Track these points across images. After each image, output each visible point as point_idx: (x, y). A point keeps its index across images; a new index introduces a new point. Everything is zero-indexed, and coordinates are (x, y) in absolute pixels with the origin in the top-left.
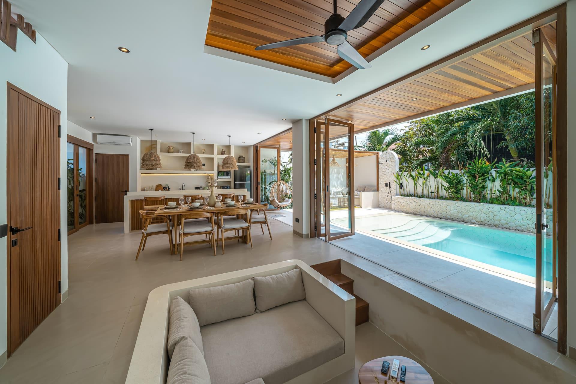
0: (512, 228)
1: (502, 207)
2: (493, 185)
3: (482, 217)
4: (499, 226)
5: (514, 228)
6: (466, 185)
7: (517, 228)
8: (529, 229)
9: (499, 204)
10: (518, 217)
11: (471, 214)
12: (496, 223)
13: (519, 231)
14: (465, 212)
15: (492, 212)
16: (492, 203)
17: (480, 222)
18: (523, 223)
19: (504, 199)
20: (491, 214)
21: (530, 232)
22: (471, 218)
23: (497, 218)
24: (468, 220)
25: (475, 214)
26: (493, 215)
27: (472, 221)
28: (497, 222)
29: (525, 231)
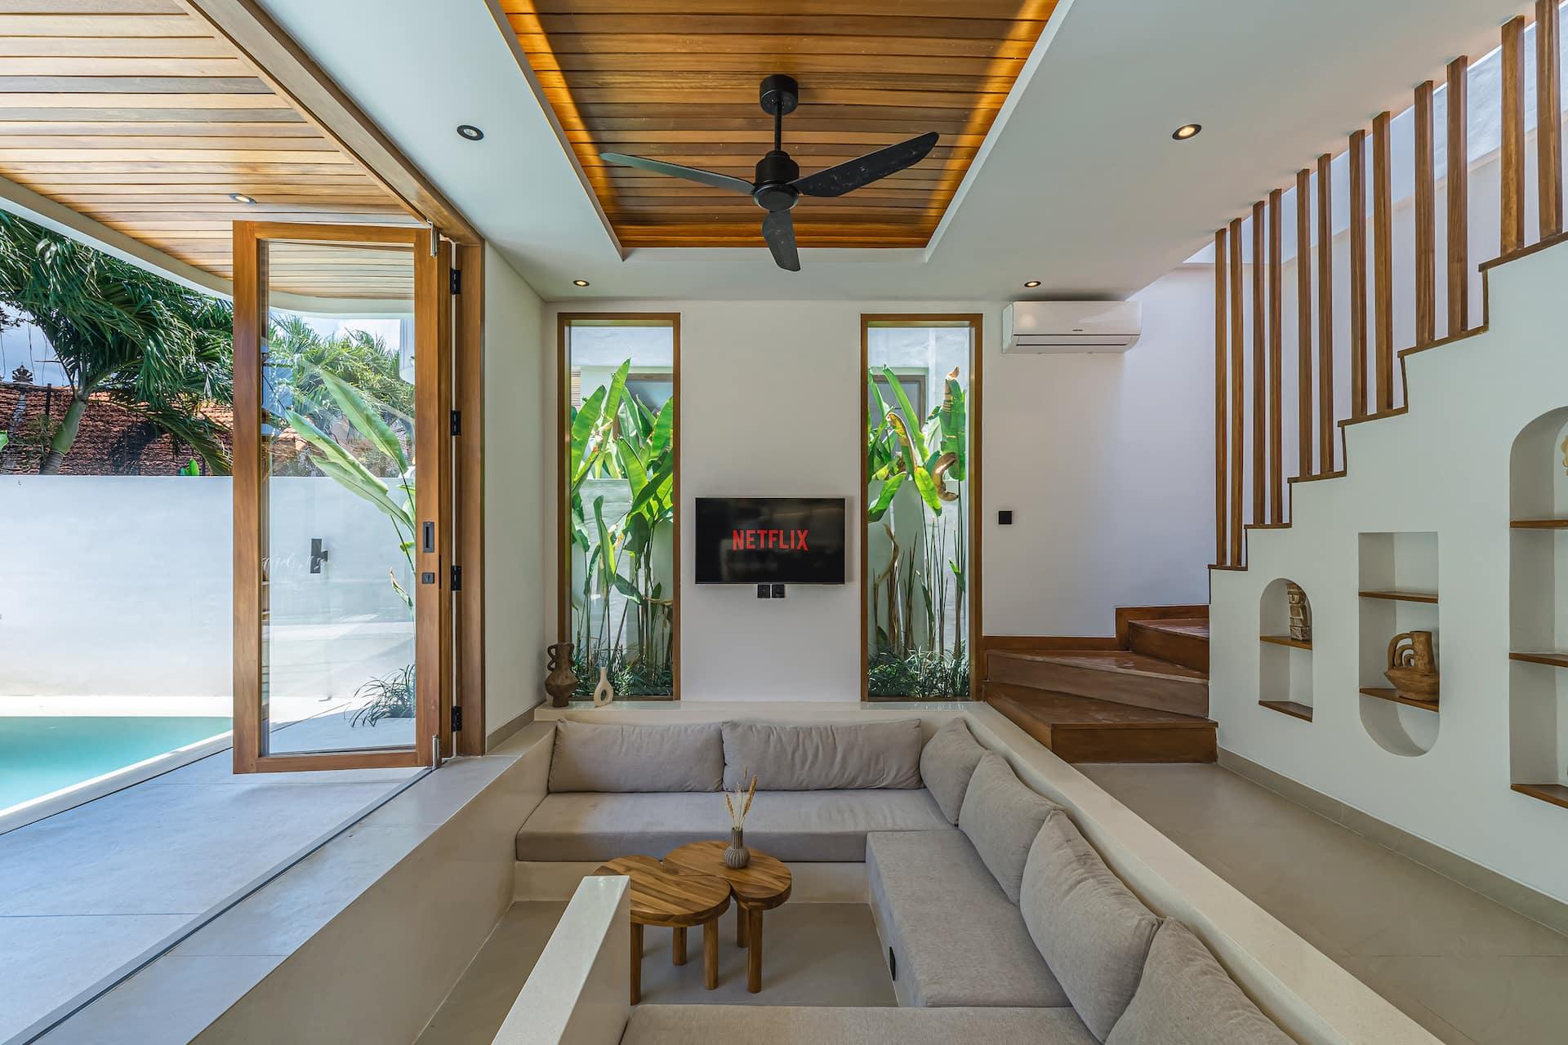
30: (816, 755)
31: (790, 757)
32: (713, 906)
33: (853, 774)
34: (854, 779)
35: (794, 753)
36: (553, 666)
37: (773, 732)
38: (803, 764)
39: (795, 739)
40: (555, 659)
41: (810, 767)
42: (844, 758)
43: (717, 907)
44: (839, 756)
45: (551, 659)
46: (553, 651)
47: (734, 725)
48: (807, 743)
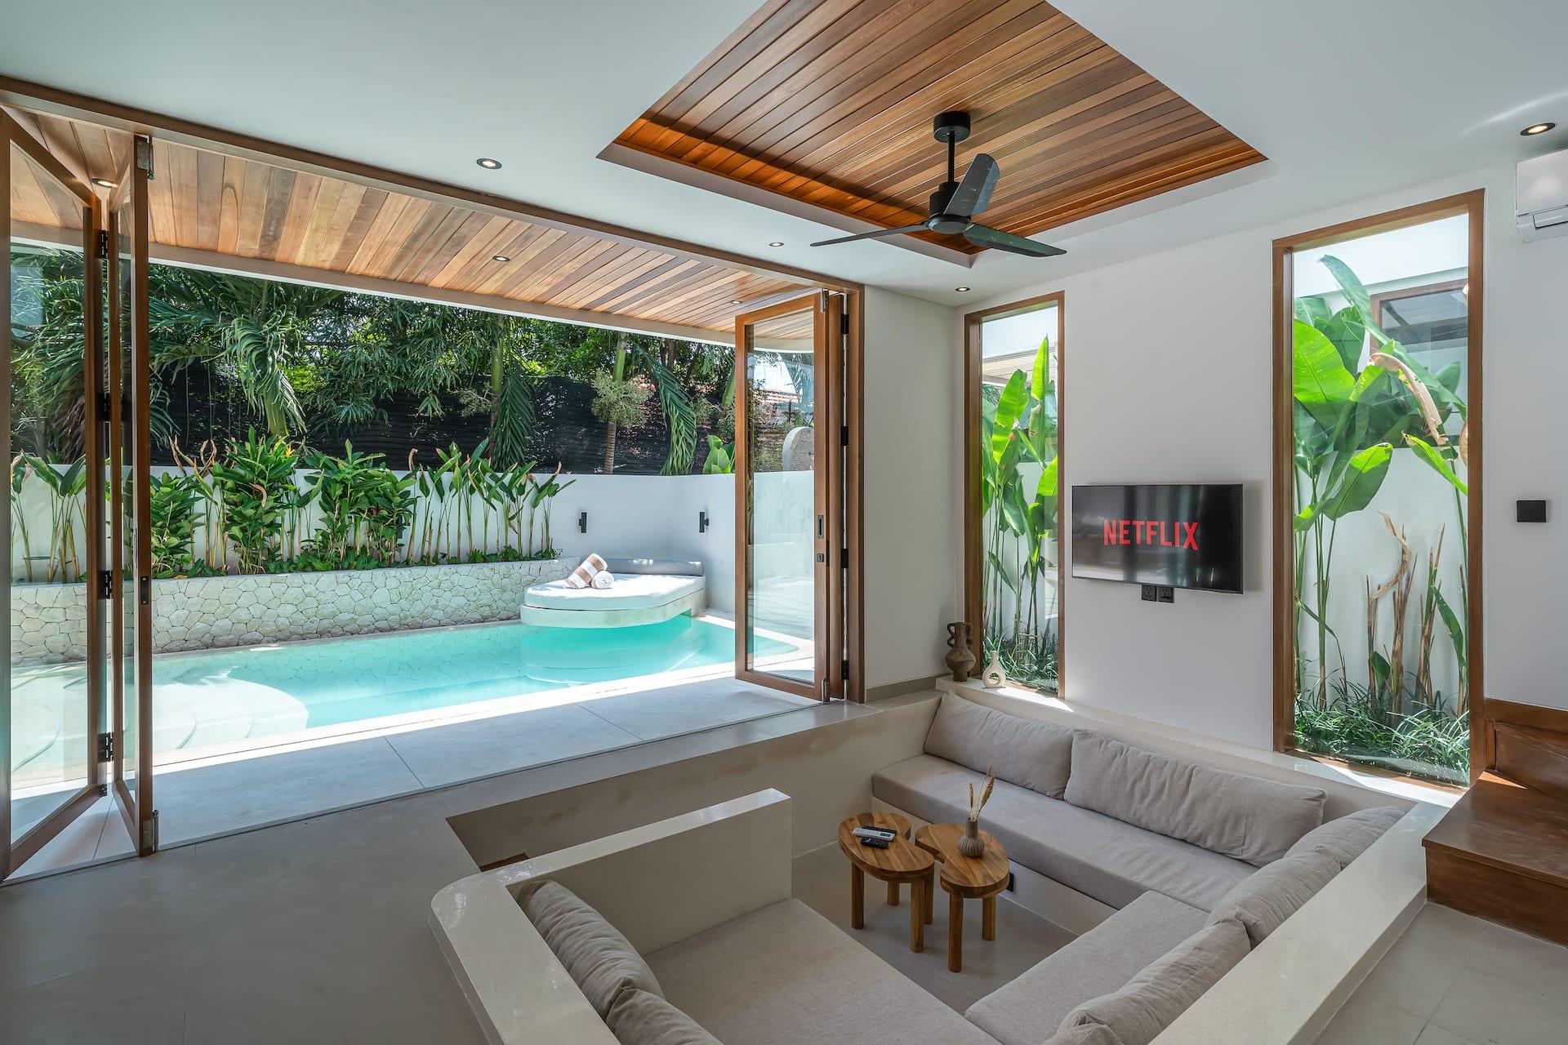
0: (366, 629)
1: (342, 575)
2: (300, 516)
3: (284, 615)
4: (333, 631)
5: (372, 627)
6: (202, 519)
7: (377, 624)
8: (405, 622)
9: (327, 570)
10: (381, 597)
11: (243, 615)
12: (326, 623)
13: (381, 631)
14: (221, 610)
15: (314, 594)
16: (308, 567)
17: (274, 634)
18: (392, 609)
19: (337, 555)
20: (311, 603)
21: (406, 629)
22: (242, 627)
23: (328, 609)
24: (231, 637)
25: (256, 611)
26: (316, 604)
27: (248, 637)
28: (329, 621)
29: (394, 630)
30: (1160, 792)
31: (1129, 785)
32: (898, 870)
33: (1199, 831)
34: (1201, 837)
35: (1135, 782)
36: (953, 642)
37: (1122, 754)
38: (1144, 796)
39: (1140, 769)
40: (954, 636)
41: (1150, 805)
42: (1193, 806)
43: (901, 873)
44: (1187, 802)
45: (950, 636)
46: (952, 629)
47: (1085, 735)
48: (1154, 777)
